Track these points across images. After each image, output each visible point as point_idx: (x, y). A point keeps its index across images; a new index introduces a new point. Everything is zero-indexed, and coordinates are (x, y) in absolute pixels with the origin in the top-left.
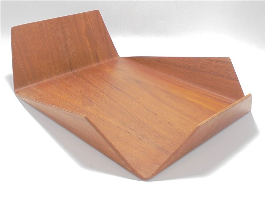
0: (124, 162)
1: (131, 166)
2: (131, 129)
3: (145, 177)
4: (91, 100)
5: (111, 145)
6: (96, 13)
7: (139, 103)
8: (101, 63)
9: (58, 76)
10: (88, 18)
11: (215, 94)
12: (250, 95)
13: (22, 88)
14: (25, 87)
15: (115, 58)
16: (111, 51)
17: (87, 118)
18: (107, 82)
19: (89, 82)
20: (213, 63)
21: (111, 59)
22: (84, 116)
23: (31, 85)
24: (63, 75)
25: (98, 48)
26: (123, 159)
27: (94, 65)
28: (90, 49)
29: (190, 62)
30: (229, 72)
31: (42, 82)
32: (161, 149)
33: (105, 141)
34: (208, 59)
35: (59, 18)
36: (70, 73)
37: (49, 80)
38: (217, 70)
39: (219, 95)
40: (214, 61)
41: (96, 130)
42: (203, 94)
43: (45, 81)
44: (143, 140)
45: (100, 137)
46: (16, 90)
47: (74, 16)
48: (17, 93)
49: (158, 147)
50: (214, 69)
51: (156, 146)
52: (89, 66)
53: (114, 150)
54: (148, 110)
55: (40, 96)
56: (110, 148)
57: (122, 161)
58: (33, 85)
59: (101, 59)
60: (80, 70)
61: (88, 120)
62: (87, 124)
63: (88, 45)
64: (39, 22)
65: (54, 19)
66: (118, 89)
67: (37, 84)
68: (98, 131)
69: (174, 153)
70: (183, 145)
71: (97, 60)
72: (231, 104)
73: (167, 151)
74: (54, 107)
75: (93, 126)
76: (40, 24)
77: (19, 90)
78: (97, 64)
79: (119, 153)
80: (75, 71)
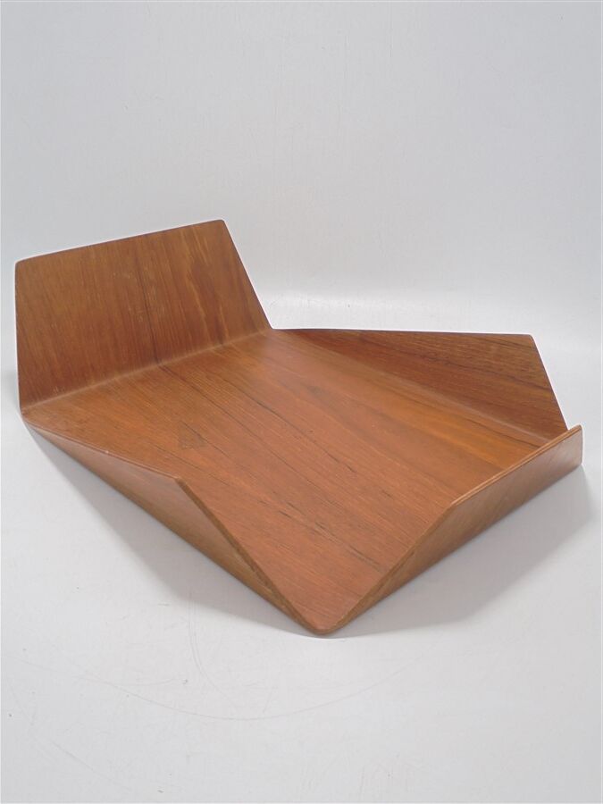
0: (269, 590)
1: (288, 601)
2: (292, 506)
3: (320, 627)
4: (199, 435)
5: (239, 550)
6: (218, 228)
7: (315, 442)
8: (229, 343)
9: (126, 375)
10: (197, 239)
11: (498, 421)
12: (579, 429)
13: (40, 403)
14: (45, 402)
15: (262, 332)
16: (253, 317)
17: (181, 484)
18: (240, 390)
19: (198, 390)
20: (492, 347)
21: (252, 335)
22: (176, 480)
23: (59, 397)
24: (138, 372)
25: (221, 308)
26: (268, 582)
27: (212, 348)
28: (201, 309)
29: (437, 344)
30: (531, 370)
31: (86, 388)
32: (363, 557)
33: (224, 540)
34: (480, 339)
35: (128, 239)
36: (153, 367)
37: (104, 383)
38: (502, 363)
39: (507, 424)
40: (494, 342)
41: (204, 512)
42: (469, 420)
43: (94, 386)
44: (320, 534)
45: (214, 529)
46: (24, 409)
47: (165, 235)
48: (26, 414)
49: (355, 552)
50: (494, 362)
51: (352, 551)
52: (200, 352)
53: (246, 561)
54: (336, 460)
55: (80, 422)
56: (237, 556)
57: (266, 588)
58: (63, 396)
59: (227, 335)
60: (177, 360)
61: (186, 489)
62: (181, 496)
63: (198, 301)
64: (82, 248)
65: (117, 241)
66: (266, 408)
67: (74, 392)
68: (209, 515)
69: (393, 572)
70: (413, 553)
71: (218, 335)
72: (539, 447)
73: (376, 563)
74: (107, 452)
75: (196, 503)
76: (84, 252)
77: (30, 407)
78: (219, 346)
79: (258, 567)
80: (165, 363)
